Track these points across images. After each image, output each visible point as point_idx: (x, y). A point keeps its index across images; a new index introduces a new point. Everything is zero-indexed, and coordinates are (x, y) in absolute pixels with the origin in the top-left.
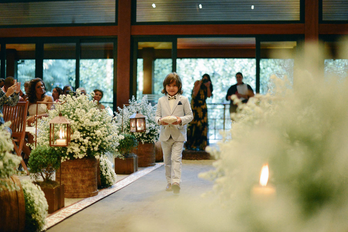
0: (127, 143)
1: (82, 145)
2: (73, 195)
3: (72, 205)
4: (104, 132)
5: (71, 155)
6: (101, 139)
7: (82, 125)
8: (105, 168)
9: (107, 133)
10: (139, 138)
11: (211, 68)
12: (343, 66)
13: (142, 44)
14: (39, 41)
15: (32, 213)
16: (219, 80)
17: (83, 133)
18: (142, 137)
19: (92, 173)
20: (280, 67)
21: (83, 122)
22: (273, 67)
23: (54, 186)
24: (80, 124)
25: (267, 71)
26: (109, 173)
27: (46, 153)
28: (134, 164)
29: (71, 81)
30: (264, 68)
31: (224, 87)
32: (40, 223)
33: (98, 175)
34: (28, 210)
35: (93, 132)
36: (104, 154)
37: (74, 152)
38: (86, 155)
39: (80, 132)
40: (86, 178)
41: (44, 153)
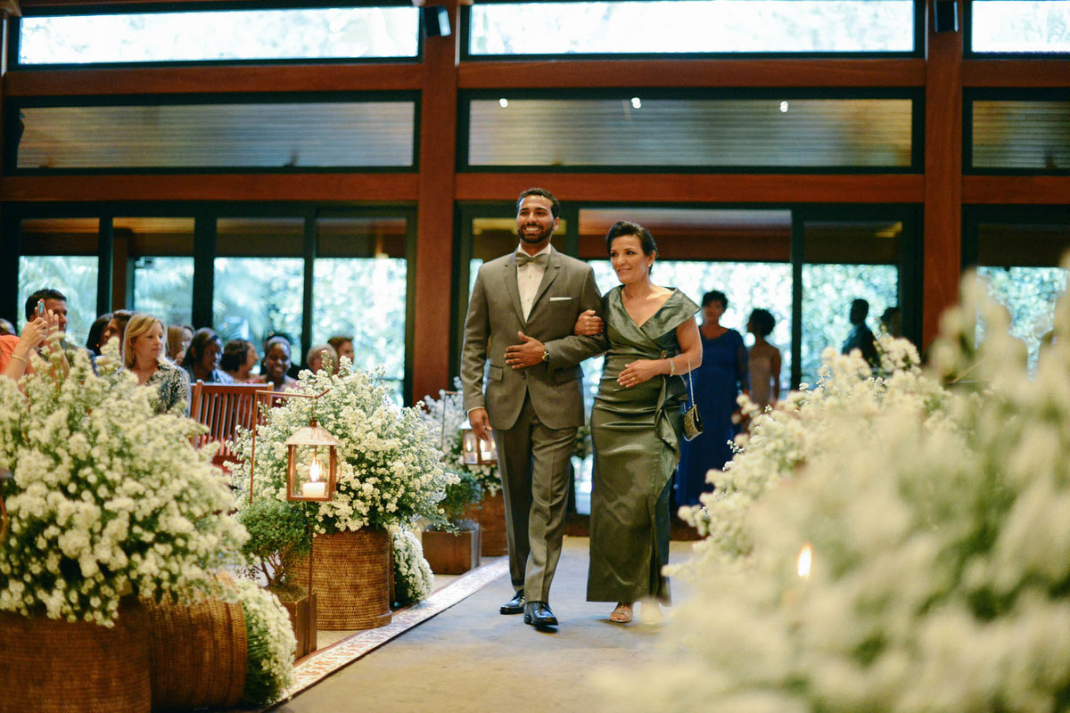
0: (454, 492)
1: (356, 497)
2: (330, 623)
3: (333, 645)
4: (411, 465)
5: (329, 522)
6: (402, 482)
7: (357, 448)
8: (406, 558)
9: (419, 469)
10: (483, 480)
12: (1037, 282)
13: (481, 224)
14: (205, 212)
15: (262, 659)
17: (360, 469)
18: (491, 478)
19: (379, 568)
20: (860, 282)
21: (359, 440)
22: (839, 285)
23: (296, 598)
24: (352, 446)
25: (823, 295)
26: (415, 570)
27: (278, 516)
28: (473, 547)
29: (273, 314)
30: (815, 287)
32: (280, 681)
33: (391, 574)
34: (254, 650)
35: (385, 466)
36: (408, 521)
37: (337, 514)
38: (367, 524)
39: (353, 465)
40: (364, 581)
41: (273, 517)
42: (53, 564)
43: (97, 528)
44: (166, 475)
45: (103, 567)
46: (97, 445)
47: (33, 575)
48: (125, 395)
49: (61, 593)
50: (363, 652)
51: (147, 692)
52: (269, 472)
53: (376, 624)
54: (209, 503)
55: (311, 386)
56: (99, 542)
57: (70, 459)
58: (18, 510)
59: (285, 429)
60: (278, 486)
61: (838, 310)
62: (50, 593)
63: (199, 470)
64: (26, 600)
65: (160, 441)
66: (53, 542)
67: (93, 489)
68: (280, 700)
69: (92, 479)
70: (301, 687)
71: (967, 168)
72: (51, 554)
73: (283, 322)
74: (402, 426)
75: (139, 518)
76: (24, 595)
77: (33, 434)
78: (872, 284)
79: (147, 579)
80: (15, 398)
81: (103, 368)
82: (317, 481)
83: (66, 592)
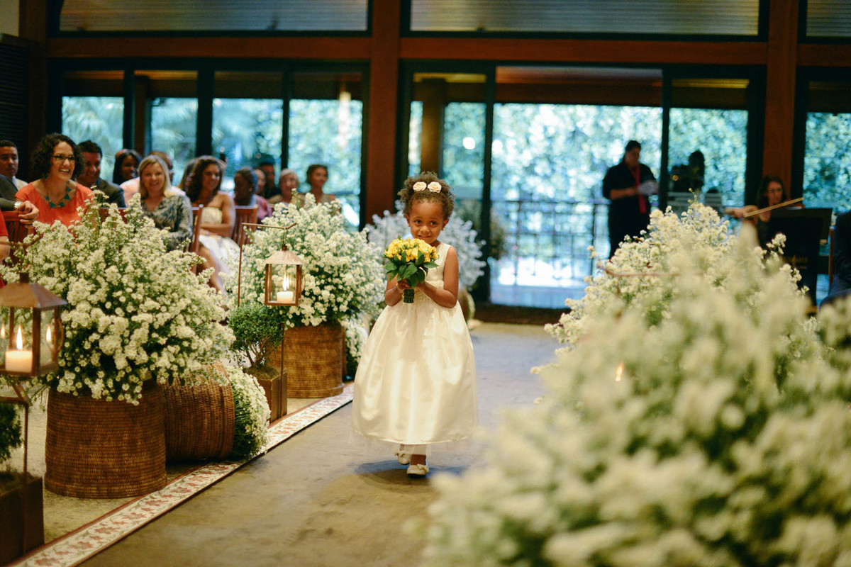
1: (317, 300)
2: (297, 393)
3: (299, 410)
4: (358, 277)
5: (297, 319)
6: (352, 289)
7: (318, 264)
8: (356, 344)
9: (364, 279)
11: (568, 119)
13: (420, 76)
14: (206, 66)
15: (246, 424)
16: (585, 147)
17: (320, 279)
19: (334, 352)
21: (320, 257)
22: (704, 121)
23: (272, 377)
24: (315, 262)
27: (258, 316)
29: (260, 140)
30: (685, 123)
31: (597, 161)
32: (259, 440)
33: (344, 355)
34: (240, 418)
35: (338, 277)
36: (356, 317)
37: (303, 313)
38: (325, 320)
39: (315, 276)
40: (323, 362)
41: (255, 317)
42: (95, 360)
43: (127, 334)
44: (175, 295)
45: (131, 362)
46: (125, 274)
47: (81, 368)
48: (146, 236)
49: (102, 381)
50: (321, 416)
51: (163, 450)
52: (252, 281)
53: (331, 394)
54: (206, 314)
55: (284, 215)
56: (128, 344)
57: (107, 284)
58: (71, 321)
59: (265, 248)
60: (259, 291)
61: (703, 141)
62: (94, 381)
63: (199, 291)
64: (77, 385)
65: (171, 269)
66: (95, 344)
67: (123, 306)
68: (259, 453)
69: (123, 299)
70: (275, 444)
71: (802, 37)
72: (94, 352)
73: (267, 146)
74: (352, 247)
75: (156, 326)
76: (75, 382)
77: (79, 266)
78: (731, 122)
79: (162, 371)
80: (67, 239)
81: (129, 215)
82: (288, 290)
83: (105, 380)
